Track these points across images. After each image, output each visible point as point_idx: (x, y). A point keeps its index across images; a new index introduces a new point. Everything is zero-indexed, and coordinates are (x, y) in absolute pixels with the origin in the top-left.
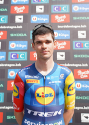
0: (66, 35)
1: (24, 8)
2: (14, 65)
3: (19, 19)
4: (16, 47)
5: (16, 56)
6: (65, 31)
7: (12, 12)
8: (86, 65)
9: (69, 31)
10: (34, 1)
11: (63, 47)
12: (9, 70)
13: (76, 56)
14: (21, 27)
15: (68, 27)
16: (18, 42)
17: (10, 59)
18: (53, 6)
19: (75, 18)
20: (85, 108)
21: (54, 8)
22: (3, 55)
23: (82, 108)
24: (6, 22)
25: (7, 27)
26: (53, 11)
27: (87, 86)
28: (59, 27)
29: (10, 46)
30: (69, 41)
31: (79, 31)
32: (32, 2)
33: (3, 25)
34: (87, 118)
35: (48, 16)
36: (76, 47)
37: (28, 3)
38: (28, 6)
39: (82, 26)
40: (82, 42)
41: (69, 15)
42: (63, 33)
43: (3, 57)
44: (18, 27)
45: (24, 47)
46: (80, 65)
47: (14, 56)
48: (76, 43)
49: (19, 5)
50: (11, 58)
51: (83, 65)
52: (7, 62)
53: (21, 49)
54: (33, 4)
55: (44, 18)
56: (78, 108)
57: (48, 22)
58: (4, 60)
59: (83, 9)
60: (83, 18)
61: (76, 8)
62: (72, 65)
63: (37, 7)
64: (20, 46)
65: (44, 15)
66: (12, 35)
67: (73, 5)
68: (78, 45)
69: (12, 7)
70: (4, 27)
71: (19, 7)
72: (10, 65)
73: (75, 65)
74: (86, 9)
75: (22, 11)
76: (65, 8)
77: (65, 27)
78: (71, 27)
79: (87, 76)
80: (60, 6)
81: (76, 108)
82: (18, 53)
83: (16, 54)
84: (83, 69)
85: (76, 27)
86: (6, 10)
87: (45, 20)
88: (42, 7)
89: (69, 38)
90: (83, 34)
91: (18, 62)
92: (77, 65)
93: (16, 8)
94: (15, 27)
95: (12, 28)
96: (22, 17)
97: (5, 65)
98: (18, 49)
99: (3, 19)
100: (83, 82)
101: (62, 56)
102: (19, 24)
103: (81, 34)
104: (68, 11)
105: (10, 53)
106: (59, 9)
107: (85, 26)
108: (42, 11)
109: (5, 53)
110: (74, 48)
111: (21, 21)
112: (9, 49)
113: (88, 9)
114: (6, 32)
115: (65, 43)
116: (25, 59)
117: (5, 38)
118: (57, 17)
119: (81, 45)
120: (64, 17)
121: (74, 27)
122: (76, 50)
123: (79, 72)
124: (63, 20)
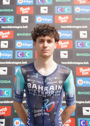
0: (68, 35)
1: (29, 9)
2: (20, 63)
3: (24, 20)
4: (22, 46)
5: (23, 55)
6: (67, 31)
7: (18, 13)
8: (87, 63)
9: (71, 31)
10: (39, 3)
11: (66, 46)
12: (16, 67)
13: (78, 55)
14: (27, 27)
15: (70, 27)
16: (24, 41)
17: (16, 57)
18: (56, 7)
19: (77, 19)
20: (86, 102)
21: (57, 9)
22: (10, 54)
23: (83, 102)
24: (12, 22)
25: (14, 27)
26: (56, 12)
27: (88, 82)
28: (62, 27)
29: (17, 44)
30: (72, 41)
31: (80, 32)
32: (37, 3)
33: (10, 25)
34: (88, 111)
35: (52, 16)
36: (78, 46)
37: (33, 4)
38: (33, 7)
39: (83, 27)
40: (84, 41)
41: (71, 16)
42: (66, 33)
43: (11, 55)
44: (24, 27)
45: (30, 46)
46: (82, 63)
47: (20, 54)
48: (78, 43)
49: (25, 6)
50: (18, 56)
51: (85, 63)
52: (14, 59)
53: (27, 48)
54: (37, 5)
55: (48, 19)
56: (80, 102)
57: (52, 22)
58: (12, 58)
59: (85, 10)
60: (85, 19)
61: (78, 10)
62: (74, 63)
63: (41, 7)
64: (26, 45)
65: (48, 16)
66: (18, 35)
67: (75, 7)
68: (80, 44)
69: (18, 7)
70: (11, 27)
71: (24, 8)
72: (17, 63)
73: (77, 63)
74: (87, 10)
75: (27, 12)
76: (67, 9)
77: (68, 27)
78: (73, 27)
79: (88, 73)
80: (63, 7)
81: (78, 102)
82: (24, 51)
83: (23, 52)
84: (84, 66)
85: (78, 27)
86: (12, 10)
87: (49, 20)
88: (46, 8)
89: (72, 38)
90: (85, 34)
91: (24, 60)
92: (79, 63)
93: (22, 9)
94: (21, 27)
95: (18, 27)
96: (27, 17)
97: (13, 63)
98: (24, 48)
99: (10, 19)
100: (85, 78)
101: (65, 54)
102: (25, 24)
103: (83, 34)
104: (70, 12)
105: (17, 52)
106: (62, 10)
107: (86, 27)
108: (46, 12)
109: (12, 51)
110: (76, 47)
111: (27, 21)
112: (16, 48)
113: (89, 10)
114: (13, 32)
115: (68, 43)
116: (31, 57)
117: (12, 37)
118: (60, 18)
119: (82, 45)
120: (67, 18)
121: (76, 27)
122: (78, 49)
123: (81, 69)
124: (66, 21)
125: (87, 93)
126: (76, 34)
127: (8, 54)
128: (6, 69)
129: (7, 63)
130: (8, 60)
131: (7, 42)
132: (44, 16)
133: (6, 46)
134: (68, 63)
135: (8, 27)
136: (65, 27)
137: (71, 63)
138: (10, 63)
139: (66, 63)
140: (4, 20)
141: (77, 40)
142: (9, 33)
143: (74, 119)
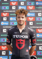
125: (41, 40)
126: (36, 14)
127: (6, 23)
128: (6, 30)
129: (6, 27)
130: (7, 26)
131: (6, 18)
132: (22, 6)
133: (6, 20)
134: (33, 27)
135: (7, 11)
136: (32, 11)
137: (34, 27)
138: (7, 27)
139: (32, 27)
140: (5, 8)
141: (37, 17)
142: (7, 14)
143: (35, 51)
